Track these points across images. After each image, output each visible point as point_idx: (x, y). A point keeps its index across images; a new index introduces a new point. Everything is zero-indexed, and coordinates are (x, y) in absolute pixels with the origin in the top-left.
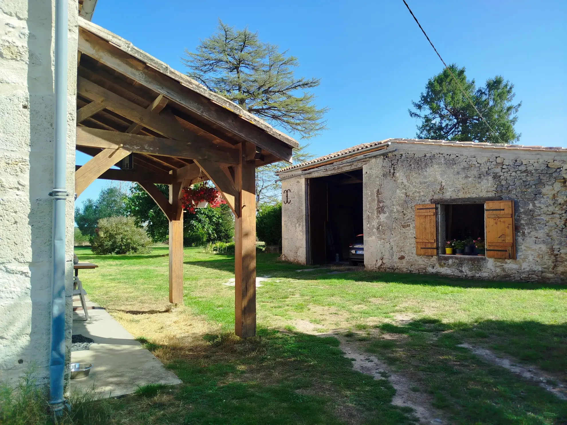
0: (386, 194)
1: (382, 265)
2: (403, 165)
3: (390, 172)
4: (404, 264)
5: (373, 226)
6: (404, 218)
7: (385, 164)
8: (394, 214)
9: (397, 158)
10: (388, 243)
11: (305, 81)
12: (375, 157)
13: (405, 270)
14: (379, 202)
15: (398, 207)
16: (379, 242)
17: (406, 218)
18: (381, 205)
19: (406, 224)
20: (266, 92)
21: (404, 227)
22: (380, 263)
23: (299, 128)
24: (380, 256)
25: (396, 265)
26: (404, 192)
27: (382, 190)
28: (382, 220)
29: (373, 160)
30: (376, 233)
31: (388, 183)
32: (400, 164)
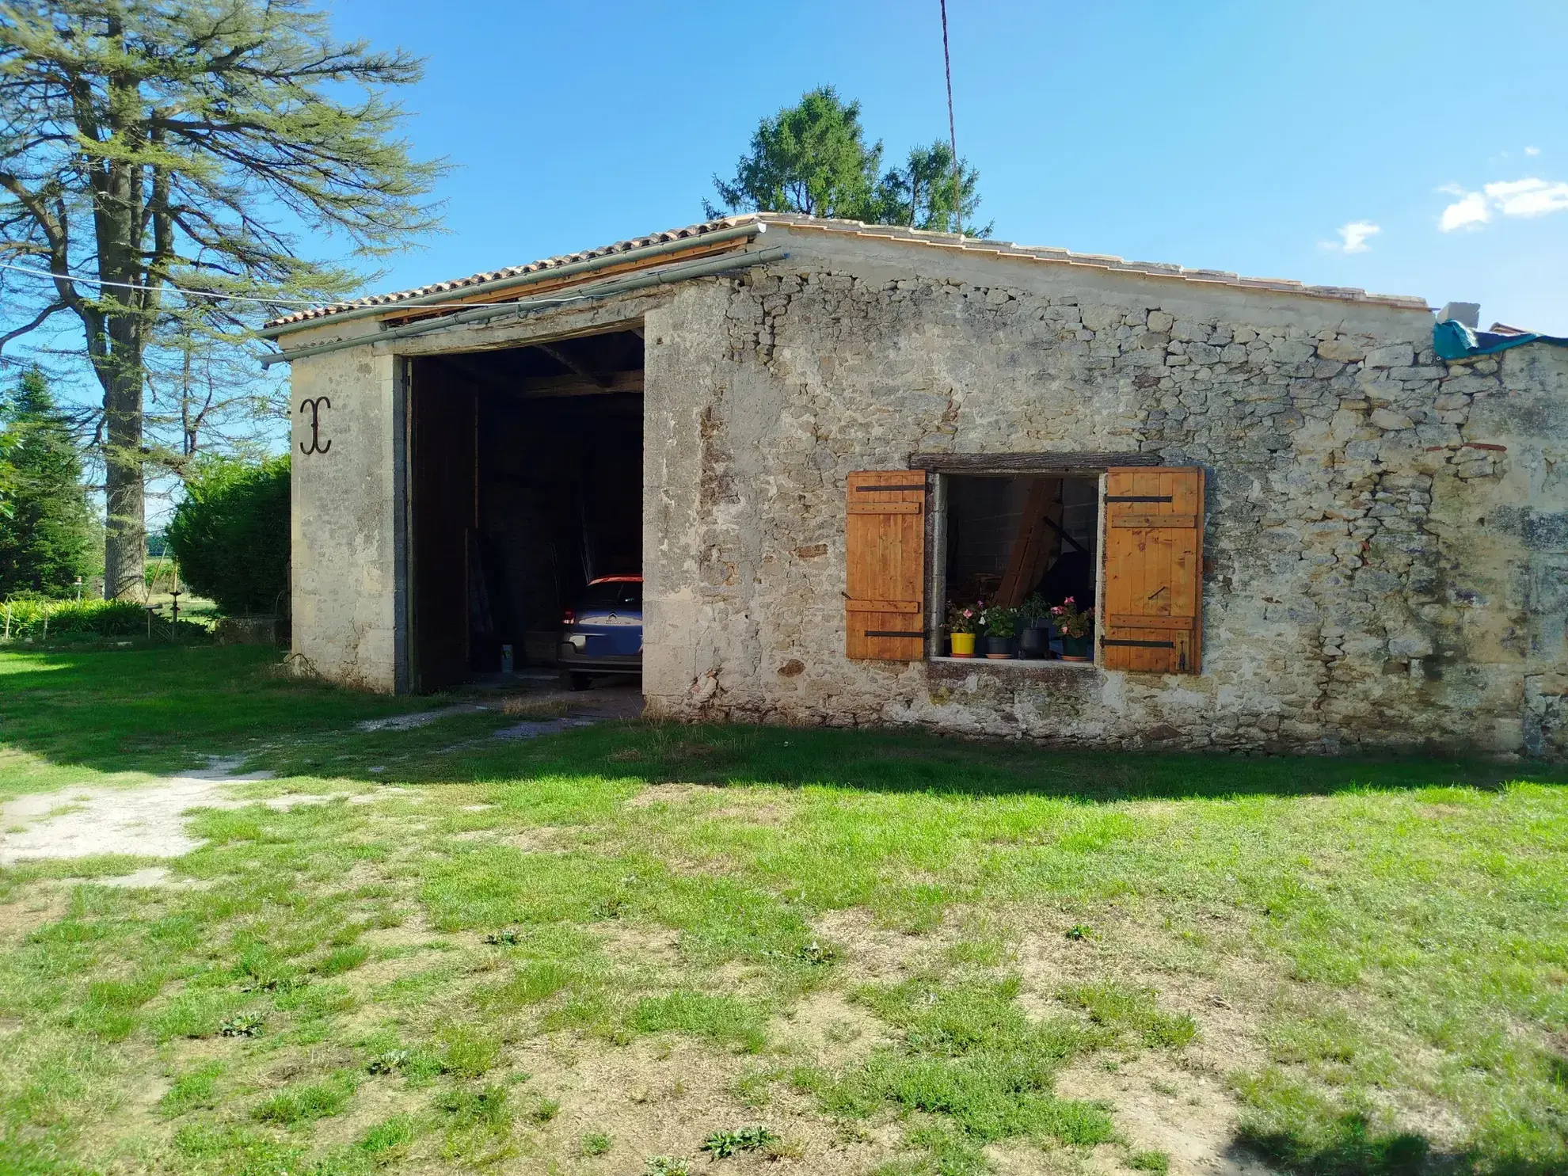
0: (739, 425)
1: (714, 695)
2: (807, 320)
3: (757, 343)
4: (801, 692)
5: (686, 547)
6: (804, 519)
7: (736, 311)
8: (766, 507)
9: (785, 289)
10: (743, 614)
12: (696, 278)
13: (802, 714)
14: (711, 455)
15: (783, 480)
16: (708, 609)
17: (813, 523)
18: (719, 468)
19: (813, 544)
21: (804, 554)
22: (707, 687)
23: (349, 214)
24: (708, 662)
25: (768, 697)
26: (808, 423)
27: (723, 412)
28: (721, 526)
29: (690, 293)
30: (697, 576)
31: (749, 384)
32: (795, 312)
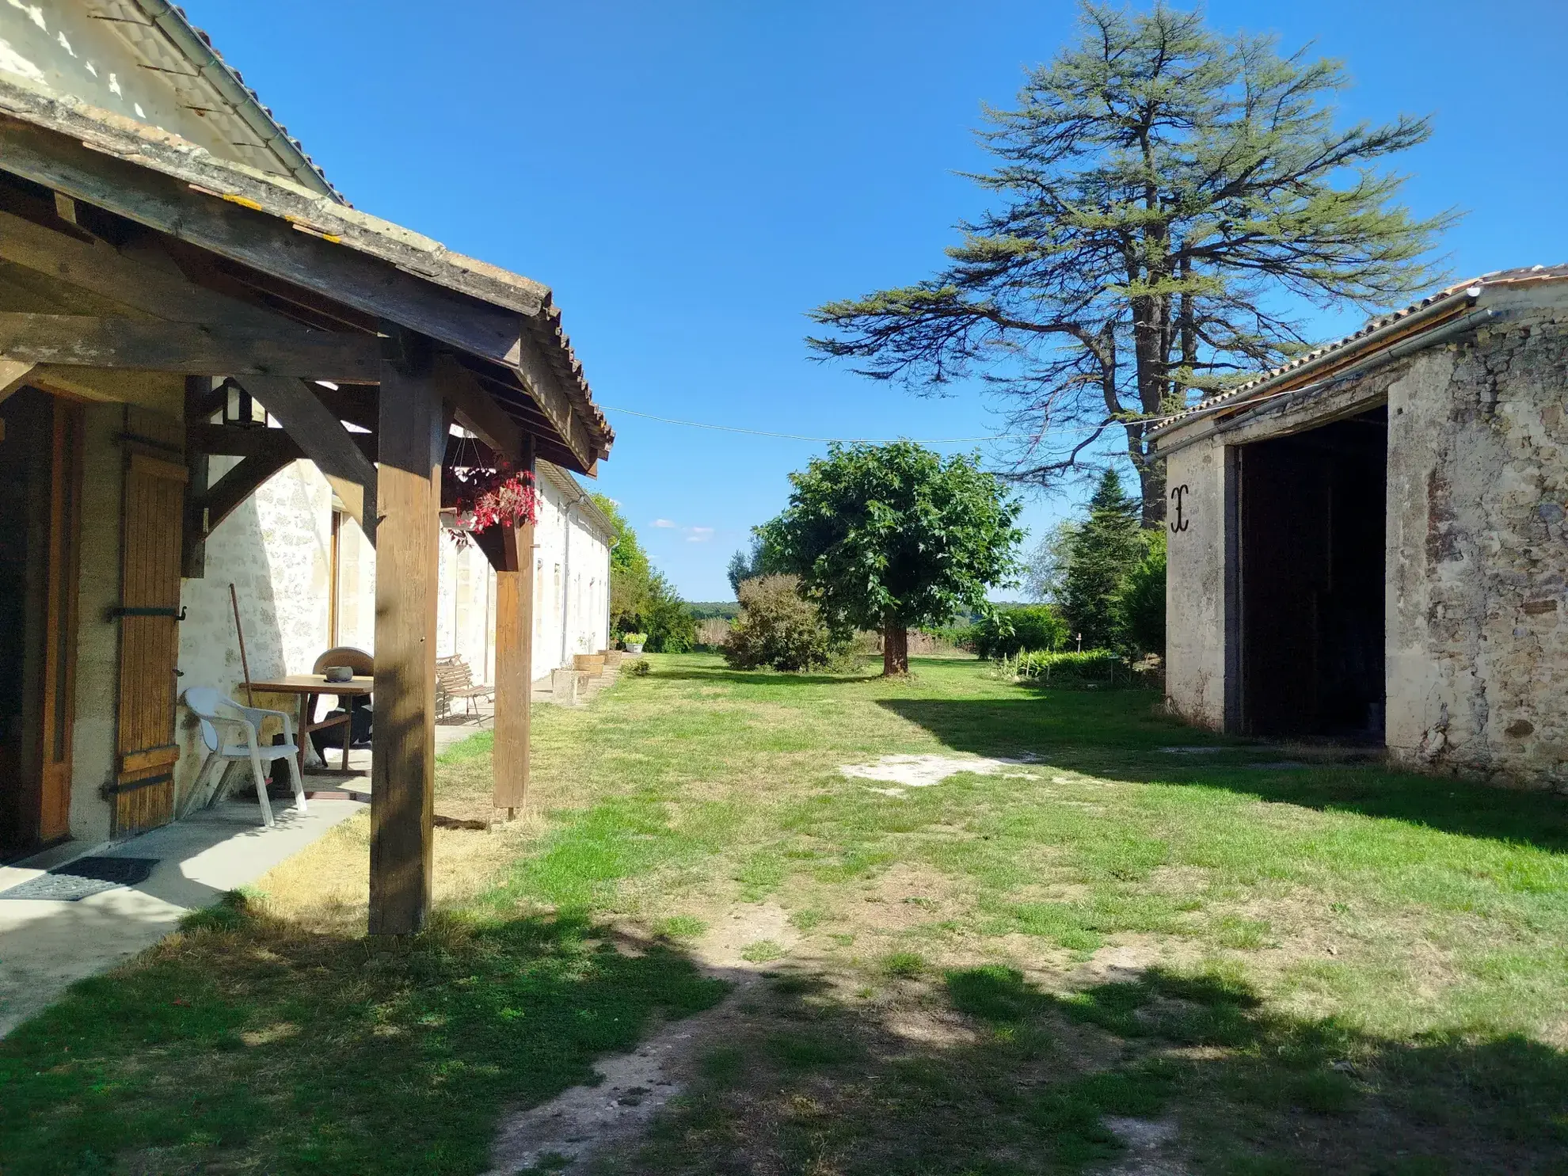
0: (1464, 484)
1: (1442, 750)
2: (1530, 372)
3: (1478, 402)
4: (1529, 754)
5: (1417, 605)
6: (1531, 574)
7: (1462, 374)
8: (1490, 563)
9: (1508, 344)
10: (1469, 671)
11: (1372, 132)
12: (1428, 348)
13: (1531, 777)
14: (1436, 515)
15: (1506, 535)
16: (1435, 664)
17: (1540, 578)
18: (1443, 527)
19: (1541, 600)
20: (1236, 188)
21: (1531, 610)
22: (1435, 742)
23: (1359, 289)
24: (1436, 715)
25: (1495, 756)
26: (1532, 476)
27: (1448, 473)
28: (1444, 585)
29: (1422, 364)
30: (1426, 633)
31: (1474, 443)
32: (1517, 365)
